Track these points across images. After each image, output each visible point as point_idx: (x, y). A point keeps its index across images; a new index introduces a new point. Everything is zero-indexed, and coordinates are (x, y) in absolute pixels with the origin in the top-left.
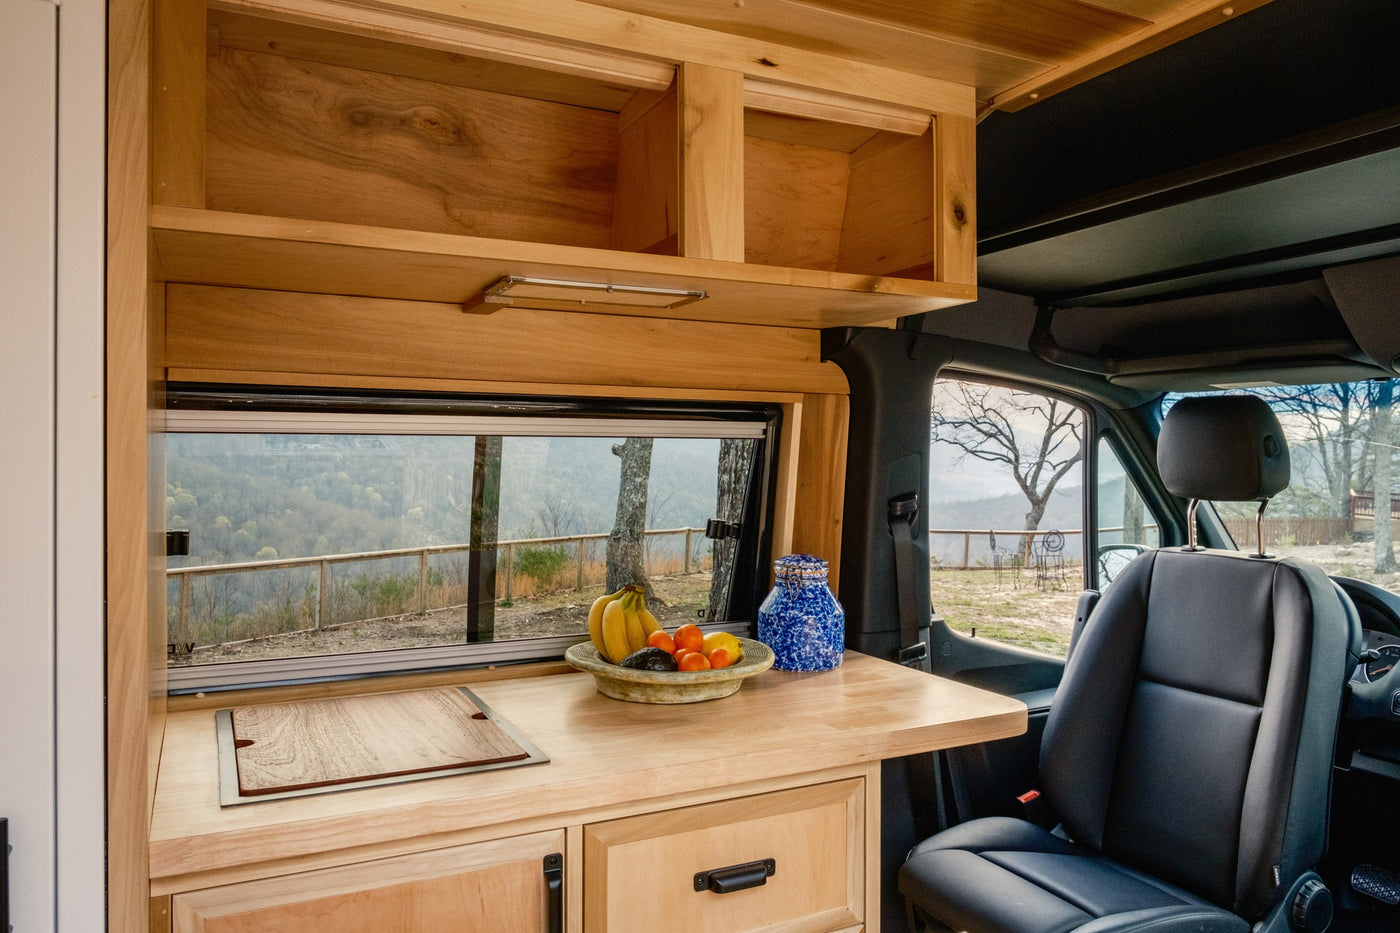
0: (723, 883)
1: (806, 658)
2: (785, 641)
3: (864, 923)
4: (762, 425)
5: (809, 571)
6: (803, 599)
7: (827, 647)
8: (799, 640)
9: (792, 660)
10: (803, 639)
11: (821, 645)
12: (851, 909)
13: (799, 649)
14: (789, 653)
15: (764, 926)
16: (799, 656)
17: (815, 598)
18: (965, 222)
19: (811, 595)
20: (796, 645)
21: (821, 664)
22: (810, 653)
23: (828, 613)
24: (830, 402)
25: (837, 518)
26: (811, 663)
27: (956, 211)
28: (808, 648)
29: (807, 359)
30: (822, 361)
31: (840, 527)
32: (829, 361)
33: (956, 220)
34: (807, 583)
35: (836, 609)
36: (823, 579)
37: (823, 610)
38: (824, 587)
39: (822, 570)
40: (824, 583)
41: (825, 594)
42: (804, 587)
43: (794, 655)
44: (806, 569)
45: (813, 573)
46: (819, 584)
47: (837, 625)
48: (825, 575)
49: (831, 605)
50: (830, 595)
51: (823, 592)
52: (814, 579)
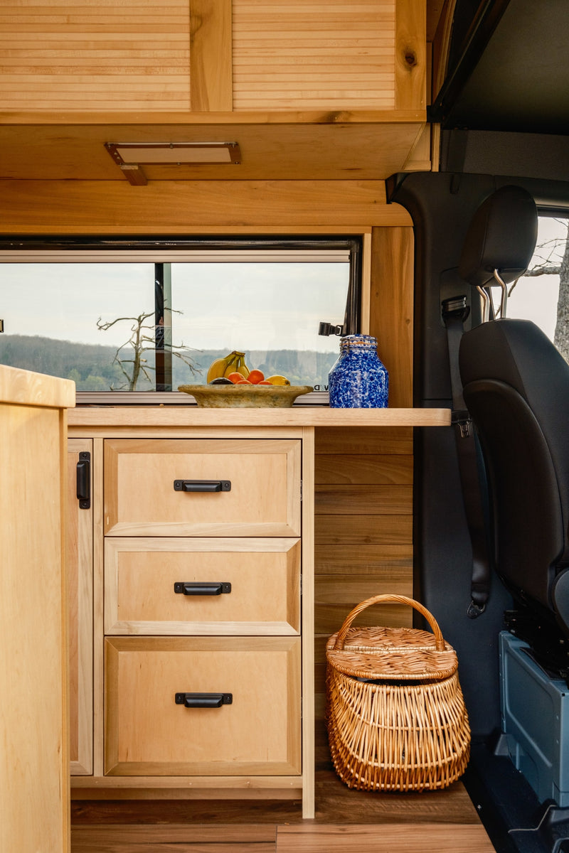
0: (188, 486)
1: (348, 400)
2: (336, 389)
3: (301, 537)
4: (348, 252)
5: (355, 342)
6: (349, 361)
7: (363, 393)
9: (339, 402)
10: (345, 387)
11: (358, 392)
12: (290, 525)
14: (338, 398)
15: (223, 522)
16: (344, 399)
17: (358, 359)
18: (415, 65)
19: (355, 358)
20: (342, 391)
21: (359, 404)
23: (364, 369)
24: (397, 234)
25: (408, 317)
27: (407, 58)
28: (349, 393)
29: (375, 202)
30: (388, 202)
31: (411, 324)
32: (393, 203)
33: (406, 64)
34: (354, 351)
35: (373, 368)
36: (367, 349)
37: (360, 367)
38: (367, 354)
39: (367, 342)
40: (367, 351)
41: (366, 358)
42: (351, 354)
43: (341, 398)
44: (352, 341)
45: (358, 344)
46: (363, 351)
47: (372, 379)
48: (370, 346)
49: (369, 365)
50: (372, 360)
51: (365, 357)
52: (359, 348)
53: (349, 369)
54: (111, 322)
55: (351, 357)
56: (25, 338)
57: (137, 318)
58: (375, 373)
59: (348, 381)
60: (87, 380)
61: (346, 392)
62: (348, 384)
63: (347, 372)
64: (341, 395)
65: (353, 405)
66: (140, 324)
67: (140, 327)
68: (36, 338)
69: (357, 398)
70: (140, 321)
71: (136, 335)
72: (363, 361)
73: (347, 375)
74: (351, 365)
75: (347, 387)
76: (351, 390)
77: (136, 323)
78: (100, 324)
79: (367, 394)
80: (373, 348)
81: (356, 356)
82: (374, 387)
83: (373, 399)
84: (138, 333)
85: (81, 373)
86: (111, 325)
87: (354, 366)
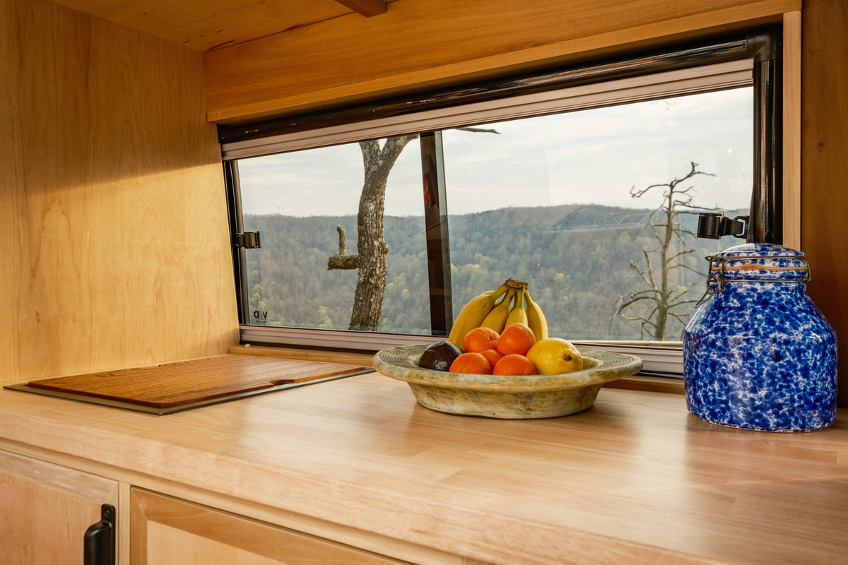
1: (715, 402)
4: (749, 63)
5: (738, 264)
6: (720, 309)
7: (754, 390)
8: (704, 372)
10: (709, 370)
11: (739, 385)
13: (705, 385)
14: (695, 391)
16: (706, 396)
17: (743, 307)
19: (735, 303)
21: (741, 416)
22: (720, 395)
23: (757, 332)
26: (724, 410)
28: (716, 386)
34: (734, 284)
35: (782, 330)
36: (770, 280)
37: (746, 327)
38: (768, 293)
39: (769, 264)
40: (769, 286)
41: (765, 303)
42: (729, 291)
43: (700, 393)
44: (732, 262)
45: (745, 269)
46: (758, 286)
47: (778, 356)
48: (778, 275)
49: (770, 322)
50: (782, 308)
51: (763, 301)
52: (748, 278)
53: (716, 331)
54: (644, 190)
55: (727, 299)
56: (582, 207)
57: (669, 183)
58: (787, 342)
59: (715, 357)
60: (636, 241)
61: (711, 383)
62: (714, 364)
63: (712, 336)
64: (700, 387)
65: (728, 414)
66: (672, 190)
67: (672, 192)
68: (593, 207)
69: (735, 400)
70: (672, 186)
71: (668, 200)
72: (754, 311)
73: (713, 344)
74: (725, 320)
75: (714, 370)
76: (724, 381)
77: (668, 189)
78: (634, 192)
79: (763, 393)
80: (790, 278)
81: (740, 297)
82: (785, 377)
83: (780, 406)
84: (670, 197)
85: (629, 234)
86: (644, 192)
87: (732, 323)
